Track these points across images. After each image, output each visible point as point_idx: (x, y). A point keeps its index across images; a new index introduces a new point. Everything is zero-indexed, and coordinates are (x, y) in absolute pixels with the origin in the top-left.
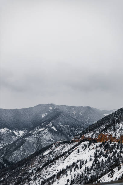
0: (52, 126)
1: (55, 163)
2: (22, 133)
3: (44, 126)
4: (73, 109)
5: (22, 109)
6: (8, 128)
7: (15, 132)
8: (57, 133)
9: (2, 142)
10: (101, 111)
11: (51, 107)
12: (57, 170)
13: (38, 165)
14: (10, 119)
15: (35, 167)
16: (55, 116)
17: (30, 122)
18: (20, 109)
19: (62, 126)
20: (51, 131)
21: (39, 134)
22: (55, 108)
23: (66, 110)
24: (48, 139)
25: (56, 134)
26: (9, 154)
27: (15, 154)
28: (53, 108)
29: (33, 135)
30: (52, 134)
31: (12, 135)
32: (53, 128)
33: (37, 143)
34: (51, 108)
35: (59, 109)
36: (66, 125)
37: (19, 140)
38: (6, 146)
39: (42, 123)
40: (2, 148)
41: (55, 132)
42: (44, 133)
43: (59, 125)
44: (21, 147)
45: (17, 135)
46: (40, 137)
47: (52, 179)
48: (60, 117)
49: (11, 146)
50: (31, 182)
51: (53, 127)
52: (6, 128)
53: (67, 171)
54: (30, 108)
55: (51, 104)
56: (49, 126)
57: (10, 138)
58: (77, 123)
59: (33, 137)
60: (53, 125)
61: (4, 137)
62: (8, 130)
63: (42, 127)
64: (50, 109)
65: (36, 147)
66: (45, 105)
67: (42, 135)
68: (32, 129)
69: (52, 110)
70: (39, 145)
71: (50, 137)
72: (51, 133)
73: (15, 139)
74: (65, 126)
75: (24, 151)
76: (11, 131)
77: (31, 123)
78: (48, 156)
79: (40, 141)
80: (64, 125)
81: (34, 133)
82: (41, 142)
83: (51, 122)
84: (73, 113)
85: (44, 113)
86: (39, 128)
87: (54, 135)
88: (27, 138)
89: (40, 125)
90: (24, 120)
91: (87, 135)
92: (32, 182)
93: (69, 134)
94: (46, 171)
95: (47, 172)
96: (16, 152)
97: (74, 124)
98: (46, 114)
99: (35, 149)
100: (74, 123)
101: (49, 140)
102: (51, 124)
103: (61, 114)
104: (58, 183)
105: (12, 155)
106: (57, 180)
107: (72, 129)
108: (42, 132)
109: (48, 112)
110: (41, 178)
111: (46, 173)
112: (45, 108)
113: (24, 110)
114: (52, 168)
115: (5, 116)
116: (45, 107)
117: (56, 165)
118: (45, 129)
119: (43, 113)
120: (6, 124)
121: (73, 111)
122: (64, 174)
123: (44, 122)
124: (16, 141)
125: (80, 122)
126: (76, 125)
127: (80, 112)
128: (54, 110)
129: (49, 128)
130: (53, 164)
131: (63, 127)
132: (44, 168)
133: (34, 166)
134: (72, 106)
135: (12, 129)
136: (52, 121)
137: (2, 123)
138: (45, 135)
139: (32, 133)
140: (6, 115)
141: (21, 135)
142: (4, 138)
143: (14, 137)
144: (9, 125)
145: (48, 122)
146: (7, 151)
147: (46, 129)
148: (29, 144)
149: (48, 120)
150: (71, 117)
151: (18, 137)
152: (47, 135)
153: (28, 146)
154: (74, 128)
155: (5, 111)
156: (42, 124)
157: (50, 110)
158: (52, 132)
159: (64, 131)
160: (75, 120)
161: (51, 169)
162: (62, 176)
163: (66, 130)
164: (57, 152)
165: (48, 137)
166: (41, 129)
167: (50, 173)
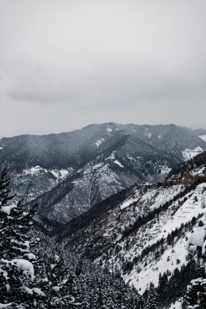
0: (115, 160)
1: (158, 220)
2: (64, 173)
3: (102, 160)
4: (147, 129)
5: (61, 134)
6: (41, 166)
7: (53, 172)
8: (124, 170)
9: (33, 189)
10: (194, 130)
11: (111, 128)
12: (163, 231)
13: (116, 224)
14: (44, 152)
15: (113, 228)
16: (119, 143)
17: (77, 154)
18: (59, 134)
19: (132, 158)
20: (114, 168)
21: (94, 174)
22: (117, 130)
23: (136, 131)
24: (110, 181)
25: (122, 173)
26: (47, 208)
27: (57, 207)
28: (114, 130)
29: (85, 176)
30: (116, 173)
31: (49, 178)
32: (116, 162)
33: (92, 189)
34: (110, 130)
35: (124, 131)
36: (138, 157)
37: (62, 185)
38: (41, 195)
39: (97, 155)
40: (34, 199)
41: (121, 169)
42: (102, 172)
43: (126, 157)
44: (67, 197)
45: (58, 177)
46: (97, 178)
47: (160, 246)
48: (127, 145)
49: (49, 195)
50: (122, 252)
51: (117, 160)
52: (38, 166)
53: (183, 231)
54: (75, 131)
55: (110, 124)
56: (110, 159)
57: (45, 183)
58: (156, 153)
59: (84, 179)
60: (116, 158)
61: (36, 181)
62: (41, 169)
63: (98, 162)
64: (109, 132)
65: (91, 194)
66: (100, 125)
67: (100, 175)
68: (82, 166)
69: (112, 133)
70: (96, 192)
71: (112, 178)
72: (113, 171)
73: (54, 183)
74: (136, 159)
75: (72, 202)
76: (46, 171)
77: (79, 156)
78: (131, 209)
79: (96, 185)
80: (135, 156)
81: (85, 173)
82: (98, 187)
83: (112, 154)
84: (147, 137)
85: (99, 138)
86: (92, 163)
87: (119, 174)
88: (74, 180)
89: (95, 158)
90: (67, 152)
91: (195, 171)
92: (124, 252)
93: (143, 171)
94: (145, 233)
95: (146, 235)
96: (59, 205)
97: (151, 156)
98: (103, 139)
99: (90, 198)
100: (150, 154)
101: (112, 183)
102: (113, 157)
103: (129, 139)
104: (173, 252)
105: (52, 210)
106: (169, 246)
107: (148, 162)
108: (98, 170)
109: (105, 136)
110: (137, 245)
111: (145, 237)
112: (100, 130)
113: (64, 135)
114: (154, 228)
115: (35, 147)
116: (100, 128)
117: (161, 224)
118: (104, 165)
119: (97, 139)
120: (38, 160)
121: (147, 133)
122: (180, 237)
123: (100, 154)
124: (56, 187)
125: (160, 150)
126: (154, 156)
127: (159, 134)
128: (116, 133)
129: (110, 163)
130: (155, 222)
131: (133, 161)
132: (140, 229)
133: (111, 226)
134: (145, 125)
135: (49, 167)
136: (114, 152)
137: (31, 159)
138: (105, 174)
139: (82, 172)
140: (36, 145)
141: (63, 176)
142: (36, 183)
143: (52, 180)
144: (42, 160)
145: (108, 153)
146: (44, 204)
147: (106, 165)
148: (79, 190)
149: (107, 150)
150: (145, 143)
151: (59, 181)
152: (108, 175)
153: (77, 194)
154: (151, 161)
155: (34, 139)
156: (98, 157)
157: (108, 134)
158: (116, 169)
159: (135, 167)
160: (153, 148)
161: (152, 229)
162: (177, 240)
163: (138, 166)
164: (146, 201)
165: (109, 178)
166: (96, 166)
167: (151, 237)
